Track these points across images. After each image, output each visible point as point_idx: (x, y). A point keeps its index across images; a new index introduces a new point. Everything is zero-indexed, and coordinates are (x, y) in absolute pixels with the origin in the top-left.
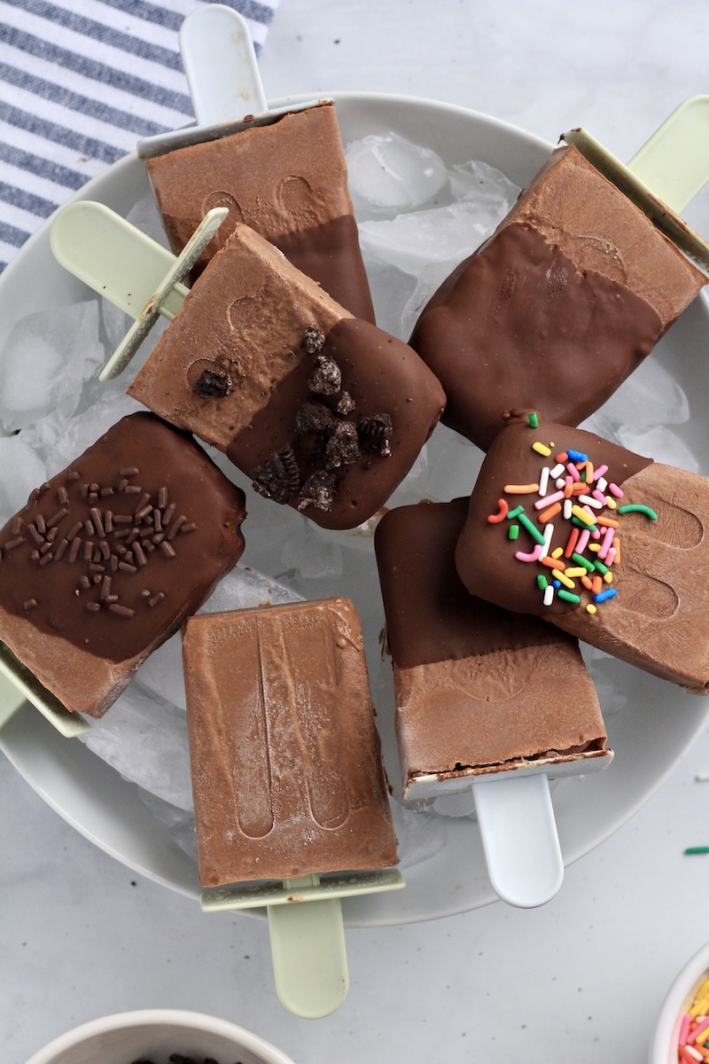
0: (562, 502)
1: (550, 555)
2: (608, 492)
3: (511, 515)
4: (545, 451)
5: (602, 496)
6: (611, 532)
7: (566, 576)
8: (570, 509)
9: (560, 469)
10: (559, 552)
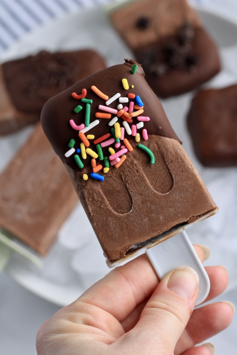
0: (113, 115)
1: (86, 134)
2: (140, 131)
3: (84, 100)
4: (126, 86)
5: (135, 131)
6: (125, 151)
7: (86, 151)
8: (114, 122)
9: (126, 100)
10: (92, 137)
